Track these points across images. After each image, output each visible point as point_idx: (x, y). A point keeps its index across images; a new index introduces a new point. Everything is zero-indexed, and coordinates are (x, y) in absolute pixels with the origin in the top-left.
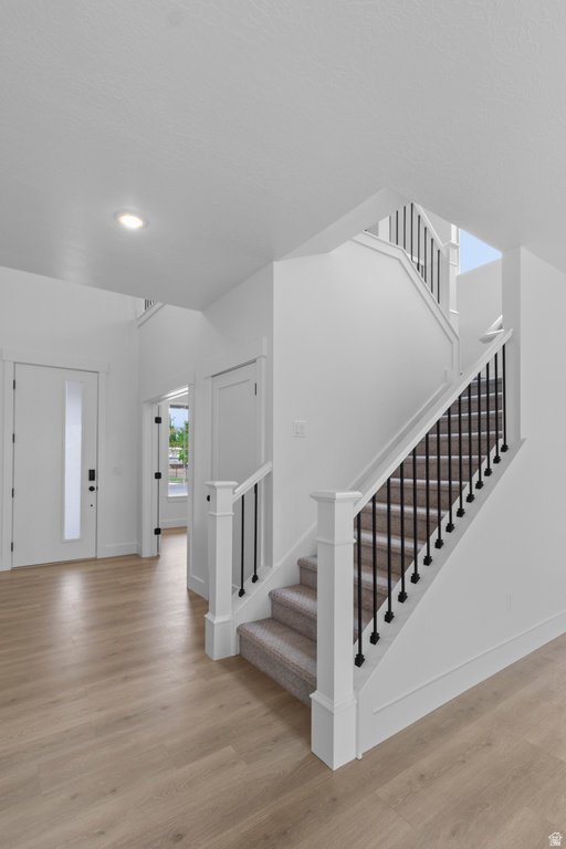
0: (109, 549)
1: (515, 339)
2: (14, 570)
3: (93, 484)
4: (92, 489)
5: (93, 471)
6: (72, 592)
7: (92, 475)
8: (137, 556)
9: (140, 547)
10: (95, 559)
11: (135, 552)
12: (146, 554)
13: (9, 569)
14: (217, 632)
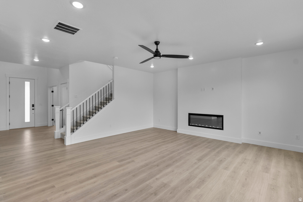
0: (38, 124)
1: (113, 81)
2: (10, 130)
3: (33, 108)
4: (33, 109)
5: (34, 105)
6: (28, 135)
7: (33, 106)
8: (47, 126)
9: (48, 124)
10: (34, 127)
11: (46, 125)
12: (49, 125)
13: (9, 129)
14: (56, 133)
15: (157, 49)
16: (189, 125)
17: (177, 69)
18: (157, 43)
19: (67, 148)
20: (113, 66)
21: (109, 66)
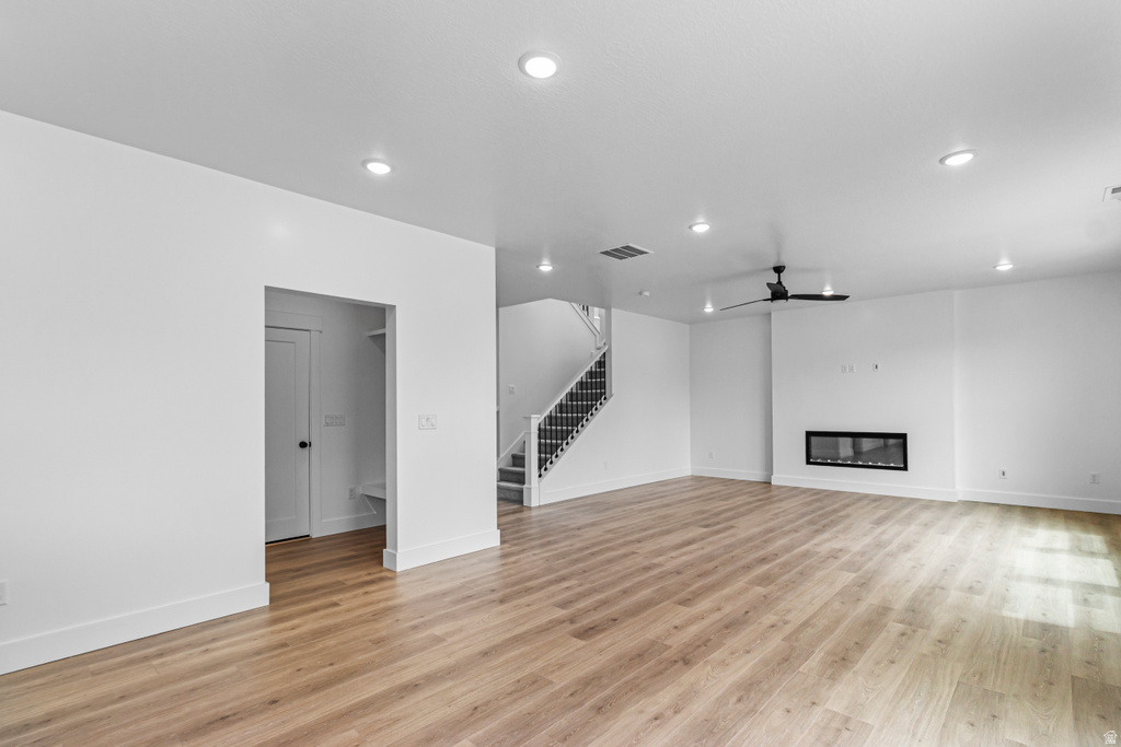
1: (608, 349)
15: (779, 283)
16: (808, 462)
17: (770, 314)
18: (779, 270)
19: (534, 513)
20: (608, 308)
21: (574, 305)
